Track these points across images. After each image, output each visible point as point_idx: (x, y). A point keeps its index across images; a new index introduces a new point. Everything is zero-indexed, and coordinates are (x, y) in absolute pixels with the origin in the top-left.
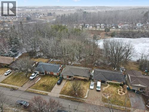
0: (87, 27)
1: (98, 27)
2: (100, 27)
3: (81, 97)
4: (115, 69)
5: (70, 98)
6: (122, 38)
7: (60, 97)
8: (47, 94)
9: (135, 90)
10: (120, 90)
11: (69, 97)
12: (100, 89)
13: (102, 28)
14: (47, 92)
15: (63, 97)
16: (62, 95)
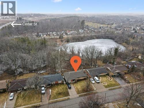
0: (41, 36)
1: (51, 35)
2: (53, 35)
3: (93, 91)
4: (91, 66)
5: (87, 94)
6: (75, 42)
7: (80, 96)
8: (69, 98)
9: (115, 75)
10: (109, 78)
11: (85, 93)
12: (99, 81)
13: (55, 36)
14: (68, 97)
15: (82, 95)
16: (80, 94)
